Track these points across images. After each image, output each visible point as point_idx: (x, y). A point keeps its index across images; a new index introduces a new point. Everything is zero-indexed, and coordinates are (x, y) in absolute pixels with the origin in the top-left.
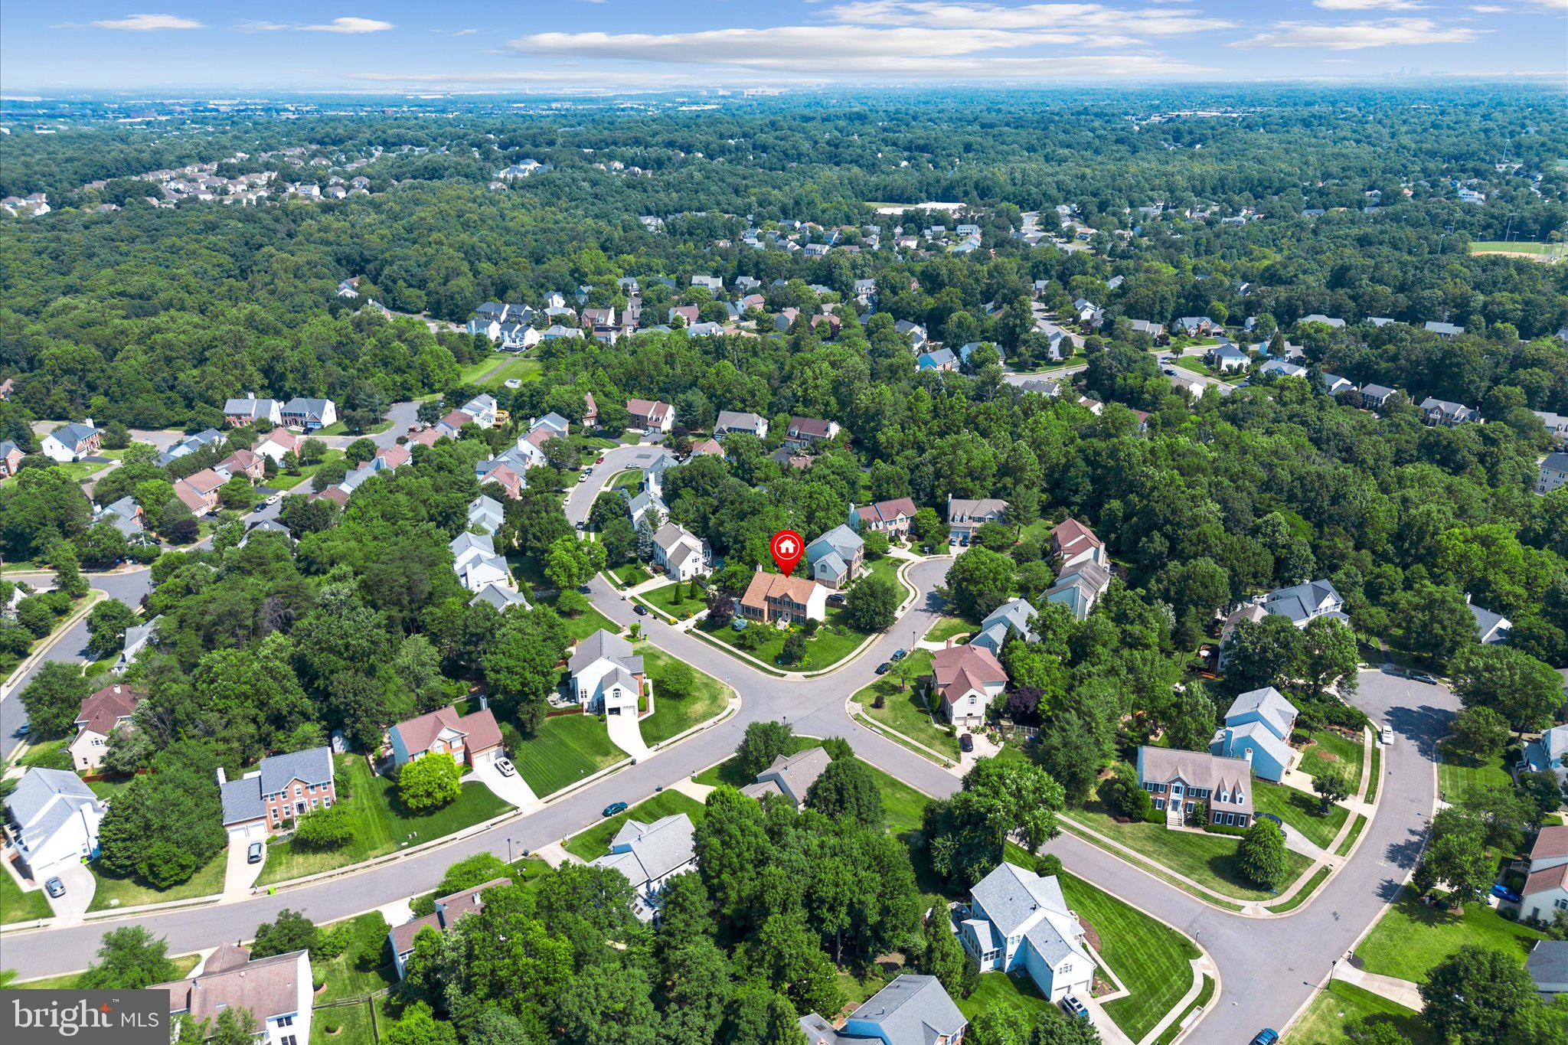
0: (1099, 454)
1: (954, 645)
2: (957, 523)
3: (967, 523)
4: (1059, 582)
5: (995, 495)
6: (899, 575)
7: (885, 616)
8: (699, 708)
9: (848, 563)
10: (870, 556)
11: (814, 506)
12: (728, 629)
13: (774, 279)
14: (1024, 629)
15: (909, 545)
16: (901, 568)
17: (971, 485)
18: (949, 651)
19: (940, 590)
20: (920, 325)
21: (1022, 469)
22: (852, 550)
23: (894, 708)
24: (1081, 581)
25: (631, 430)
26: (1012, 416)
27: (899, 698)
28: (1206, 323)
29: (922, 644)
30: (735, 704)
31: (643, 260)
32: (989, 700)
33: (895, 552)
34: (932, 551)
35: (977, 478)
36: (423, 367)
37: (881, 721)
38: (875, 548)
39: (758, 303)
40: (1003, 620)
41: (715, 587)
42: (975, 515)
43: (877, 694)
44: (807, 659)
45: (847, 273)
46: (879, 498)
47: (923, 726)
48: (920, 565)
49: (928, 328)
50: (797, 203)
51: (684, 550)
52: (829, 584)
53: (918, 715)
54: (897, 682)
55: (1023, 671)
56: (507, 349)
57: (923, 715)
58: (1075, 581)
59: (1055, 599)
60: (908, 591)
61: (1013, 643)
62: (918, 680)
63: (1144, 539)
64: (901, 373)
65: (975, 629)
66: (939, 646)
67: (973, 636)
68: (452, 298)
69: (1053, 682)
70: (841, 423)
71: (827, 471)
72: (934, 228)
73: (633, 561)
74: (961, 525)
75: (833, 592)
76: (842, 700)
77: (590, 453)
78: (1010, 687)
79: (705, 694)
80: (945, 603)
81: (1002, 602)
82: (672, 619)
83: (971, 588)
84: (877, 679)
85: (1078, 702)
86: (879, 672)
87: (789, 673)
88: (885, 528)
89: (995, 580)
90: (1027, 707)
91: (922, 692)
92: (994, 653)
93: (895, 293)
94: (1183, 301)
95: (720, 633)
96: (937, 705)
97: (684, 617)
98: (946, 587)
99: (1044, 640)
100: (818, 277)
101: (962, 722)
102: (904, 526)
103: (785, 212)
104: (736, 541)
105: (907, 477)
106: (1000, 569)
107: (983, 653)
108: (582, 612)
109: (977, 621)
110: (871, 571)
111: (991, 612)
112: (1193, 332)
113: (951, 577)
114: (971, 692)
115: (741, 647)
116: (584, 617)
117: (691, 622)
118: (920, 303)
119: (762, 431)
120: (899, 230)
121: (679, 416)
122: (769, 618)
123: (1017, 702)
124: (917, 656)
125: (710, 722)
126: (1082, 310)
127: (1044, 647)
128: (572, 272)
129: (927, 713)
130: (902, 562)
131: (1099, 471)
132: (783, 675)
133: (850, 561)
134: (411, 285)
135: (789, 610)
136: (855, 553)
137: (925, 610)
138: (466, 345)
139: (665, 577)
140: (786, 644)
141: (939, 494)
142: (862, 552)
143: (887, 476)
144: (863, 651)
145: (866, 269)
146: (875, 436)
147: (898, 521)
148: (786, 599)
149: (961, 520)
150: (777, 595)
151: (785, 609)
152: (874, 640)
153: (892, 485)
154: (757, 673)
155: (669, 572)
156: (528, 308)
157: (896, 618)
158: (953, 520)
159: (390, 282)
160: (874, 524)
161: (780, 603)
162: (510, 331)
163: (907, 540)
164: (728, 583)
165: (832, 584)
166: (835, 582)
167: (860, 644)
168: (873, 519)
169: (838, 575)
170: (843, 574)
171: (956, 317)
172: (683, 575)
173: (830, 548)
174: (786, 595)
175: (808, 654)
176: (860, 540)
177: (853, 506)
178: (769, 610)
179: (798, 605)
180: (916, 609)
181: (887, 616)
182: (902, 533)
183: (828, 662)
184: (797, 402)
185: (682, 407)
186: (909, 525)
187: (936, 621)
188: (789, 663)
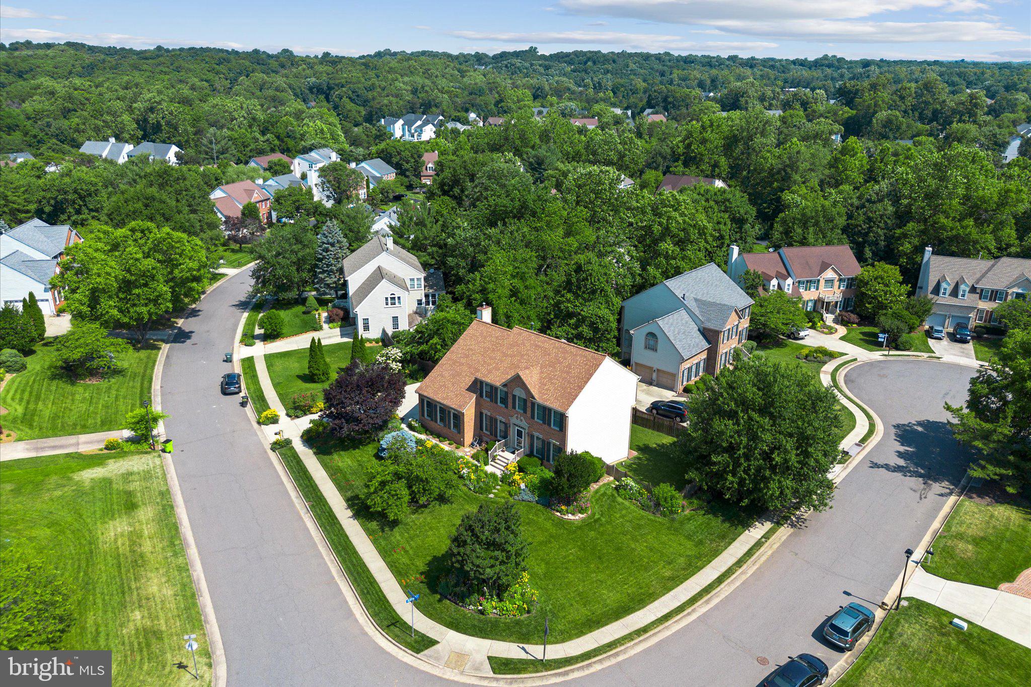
2: (944, 299)
3: (969, 300)
6: (826, 379)
9: (711, 336)
11: (657, 229)
12: (367, 453)
15: (842, 330)
16: (829, 366)
17: (974, 234)
22: (723, 310)
33: (811, 339)
34: (895, 343)
38: (775, 321)
41: (397, 352)
42: (986, 285)
44: (526, 587)
48: (871, 364)
52: (649, 378)
60: (850, 417)
66: (985, 608)
68: (381, 108)
74: (952, 301)
75: (668, 396)
82: (275, 409)
87: (451, 639)
88: (796, 294)
95: (341, 462)
97: (298, 409)
102: (834, 294)
105: (842, 221)
108: (114, 374)
117: (300, 426)
122: (478, 438)
130: (828, 355)
132: (422, 644)
133: (717, 333)
134: (355, 103)
135: (524, 424)
136: (733, 320)
137: (898, 469)
138: (368, 136)
139: (337, 331)
140: (467, 536)
141: (907, 247)
142: (745, 323)
143: (804, 215)
144: (720, 580)
145: (774, 102)
146: (780, 197)
147: (822, 283)
148: (519, 392)
149: (955, 293)
150: (497, 378)
151: (514, 420)
152: (758, 544)
153: (811, 230)
154: (350, 614)
155: (347, 320)
156: (441, 118)
157: (830, 486)
158: (936, 290)
159: (337, 100)
160: (774, 282)
161: (504, 401)
162: (410, 126)
163: (836, 321)
164: (424, 347)
165: (664, 380)
166: (674, 376)
167: (716, 553)
168: (773, 274)
169: (683, 360)
170: (695, 361)
171: (882, 115)
172: (366, 328)
173: (676, 304)
174: (517, 380)
175: (540, 570)
176: (743, 300)
177: (736, 250)
178: (479, 416)
179: (546, 412)
180: (875, 465)
181: (806, 477)
182: (829, 307)
183: (598, 609)
184: (677, 160)
185: (531, 164)
186: (844, 293)
187: (946, 509)
188: (460, 598)
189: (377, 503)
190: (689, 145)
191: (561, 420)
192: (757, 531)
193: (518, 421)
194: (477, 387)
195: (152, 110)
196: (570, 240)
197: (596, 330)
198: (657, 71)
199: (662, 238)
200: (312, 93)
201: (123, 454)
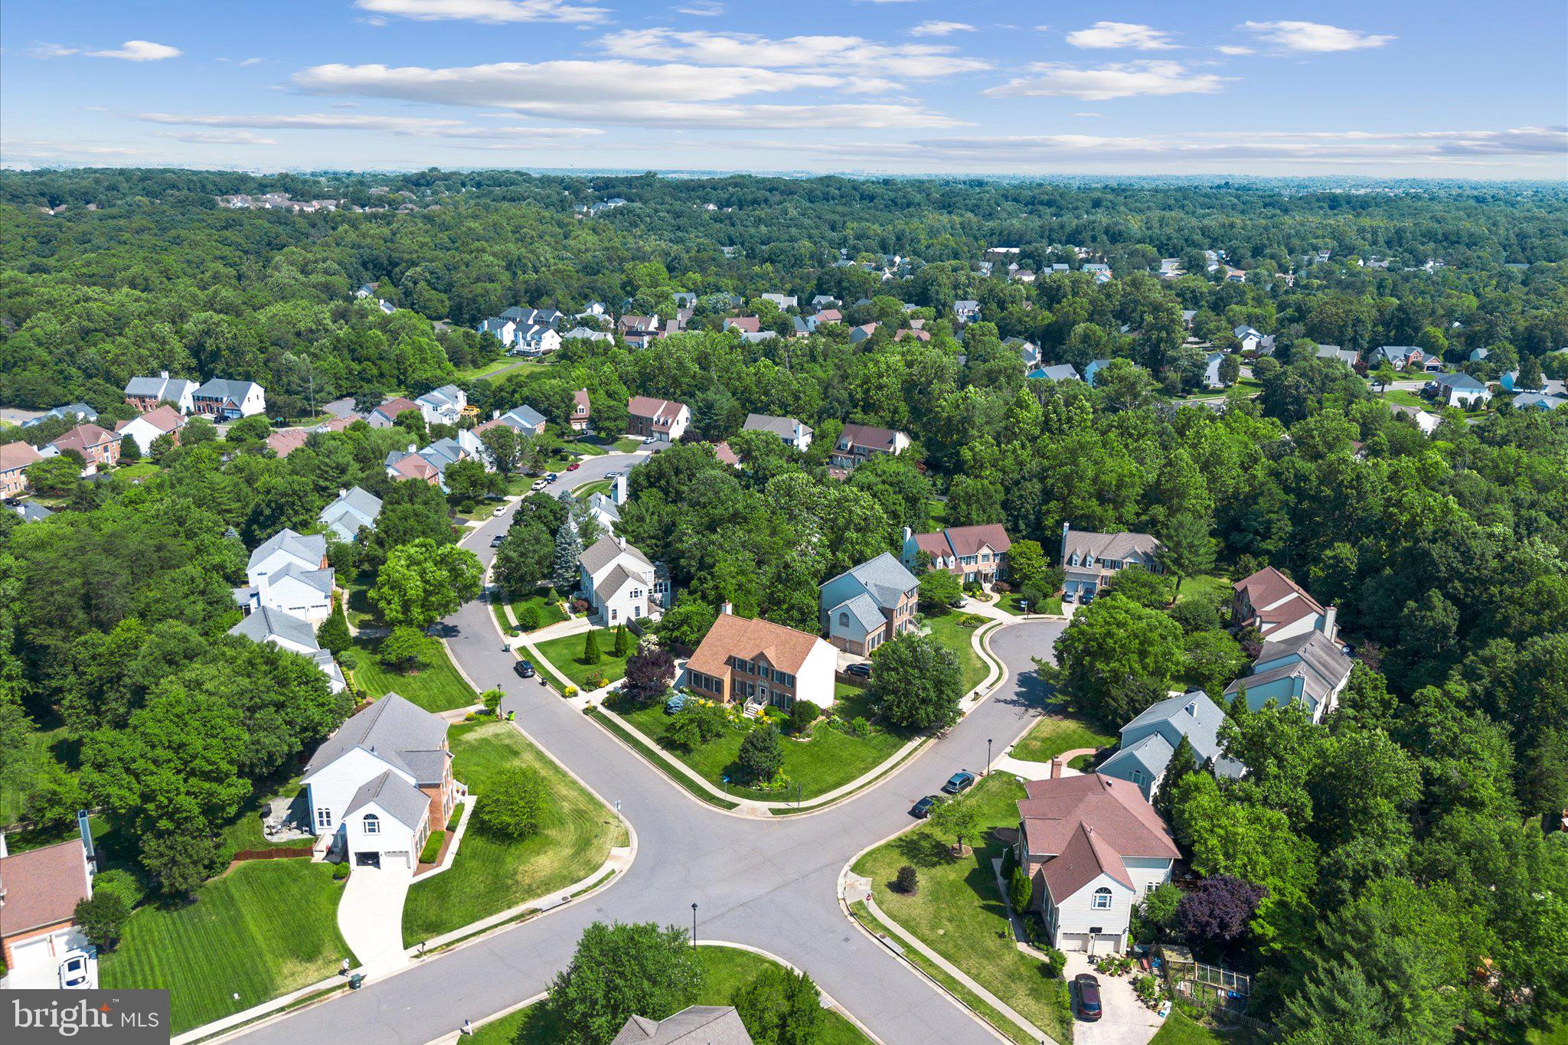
0: (1306, 479)
1: (1067, 772)
2: (1076, 568)
3: (1093, 569)
4: (1259, 668)
5: (1137, 528)
6: (975, 641)
7: (939, 706)
8: (544, 863)
9: (887, 613)
10: (929, 608)
12: (657, 711)
13: (857, 299)
14: (1214, 752)
15: (997, 597)
16: (979, 631)
17: (1098, 510)
18: (1056, 783)
19: (1044, 670)
20: (1033, 342)
21: (1182, 496)
22: (894, 593)
23: (935, 896)
24: (1302, 667)
25: (631, 437)
26: (1161, 434)
27: (952, 874)
28: (1416, 354)
29: (1005, 763)
30: (619, 859)
31: (711, 279)
32: (1139, 897)
33: (971, 606)
34: (1033, 608)
35: (1109, 501)
36: (400, 359)
37: (905, 924)
38: (939, 595)
39: (833, 317)
40: (1164, 730)
41: (654, 638)
42: (1108, 556)
43: (904, 862)
44: (782, 776)
45: (945, 292)
46: (952, 521)
47: (992, 943)
48: (1012, 627)
49: (1042, 347)
50: (898, 239)
51: (620, 575)
52: (846, 647)
53: (984, 915)
54: (949, 840)
55: (1213, 842)
56: (521, 354)
57: (995, 918)
58: (1292, 666)
59: (1258, 696)
60: (987, 668)
61: (1190, 777)
62: (991, 835)
63: (1412, 604)
64: (1003, 380)
65: (1108, 742)
66: (1037, 771)
67: (1102, 756)
68: (474, 301)
69: (1279, 869)
70: (913, 436)
71: (872, 478)
72: (1056, 266)
73: (544, 592)
74: (1082, 571)
75: (858, 660)
76: (834, 868)
77: (564, 459)
78: (1184, 870)
79: (569, 835)
80: (1051, 691)
81: (1157, 697)
82: (571, 686)
83: (1099, 665)
84: (910, 827)
85: (1364, 938)
86: (916, 813)
87: (745, 803)
88: (959, 568)
89: (1143, 654)
90: (1224, 926)
91: (997, 864)
92: (1146, 793)
93: (1003, 309)
94: (1380, 329)
95: (642, 717)
96: (1025, 899)
97: (591, 685)
98: (1054, 664)
99: (1258, 774)
100: (910, 297)
101: (1076, 944)
102: (990, 567)
103: (884, 247)
104: (702, 566)
105: (1000, 497)
106: (1155, 636)
107: (1124, 791)
108: (425, 666)
109: (1111, 728)
110: (927, 631)
111: (1137, 712)
112: (1400, 364)
113: (1063, 648)
114: (1102, 881)
115: (669, 744)
116: (424, 675)
117: (598, 696)
118: (1035, 318)
119: (803, 441)
120: (1014, 267)
121: (694, 421)
122: (733, 697)
123: (1202, 912)
124: (994, 786)
125: (556, 897)
126: (1244, 338)
127: (1257, 792)
128: (623, 286)
129: (1002, 913)
130: (980, 620)
131: (1305, 505)
132: (731, 806)
133: (892, 611)
134: (435, 289)
135: (766, 684)
136: (903, 600)
137: (1013, 702)
138: (470, 346)
139: (585, 619)
140: (749, 746)
141: (1050, 522)
142: (915, 600)
143: (967, 493)
144: (892, 768)
145: (970, 290)
146: (958, 452)
147: (980, 558)
148: (763, 664)
149: (1084, 564)
150: (746, 655)
151: (759, 682)
152: (916, 749)
153: (974, 507)
154: (684, 797)
155: (594, 612)
156: (558, 314)
157: (960, 713)
158: (1070, 562)
159: (411, 284)
160: (940, 560)
161: (752, 670)
162: (525, 332)
163: (992, 589)
164: (676, 634)
165: (855, 649)
166: (862, 645)
167: (889, 755)
168: (939, 553)
169: (868, 633)
170: (877, 633)
171: (1080, 328)
172: (614, 617)
173: (861, 589)
174: (762, 656)
175: (789, 768)
176: (913, 581)
177: (909, 531)
178: (733, 681)
179: (782, 676)
180: (999, 701)
181: (941, 706)
182: (986, 578)
183: (824, 785)
184: (855, 407)
185: (700, 408)
186: (998, 566)
187: (1033, 724)
188: (747, 784)
189: (679, 737)
190: (868, 390)
191: (792, 680)
192: (917, 741)
193: (762, 683)
194: (731, 661)
195: (207, 333)
196: (776, 539)
197: (803, 613)
198: (825, 221)
199: (847, 527)
200: (367, 269)
201: (481, 724)
